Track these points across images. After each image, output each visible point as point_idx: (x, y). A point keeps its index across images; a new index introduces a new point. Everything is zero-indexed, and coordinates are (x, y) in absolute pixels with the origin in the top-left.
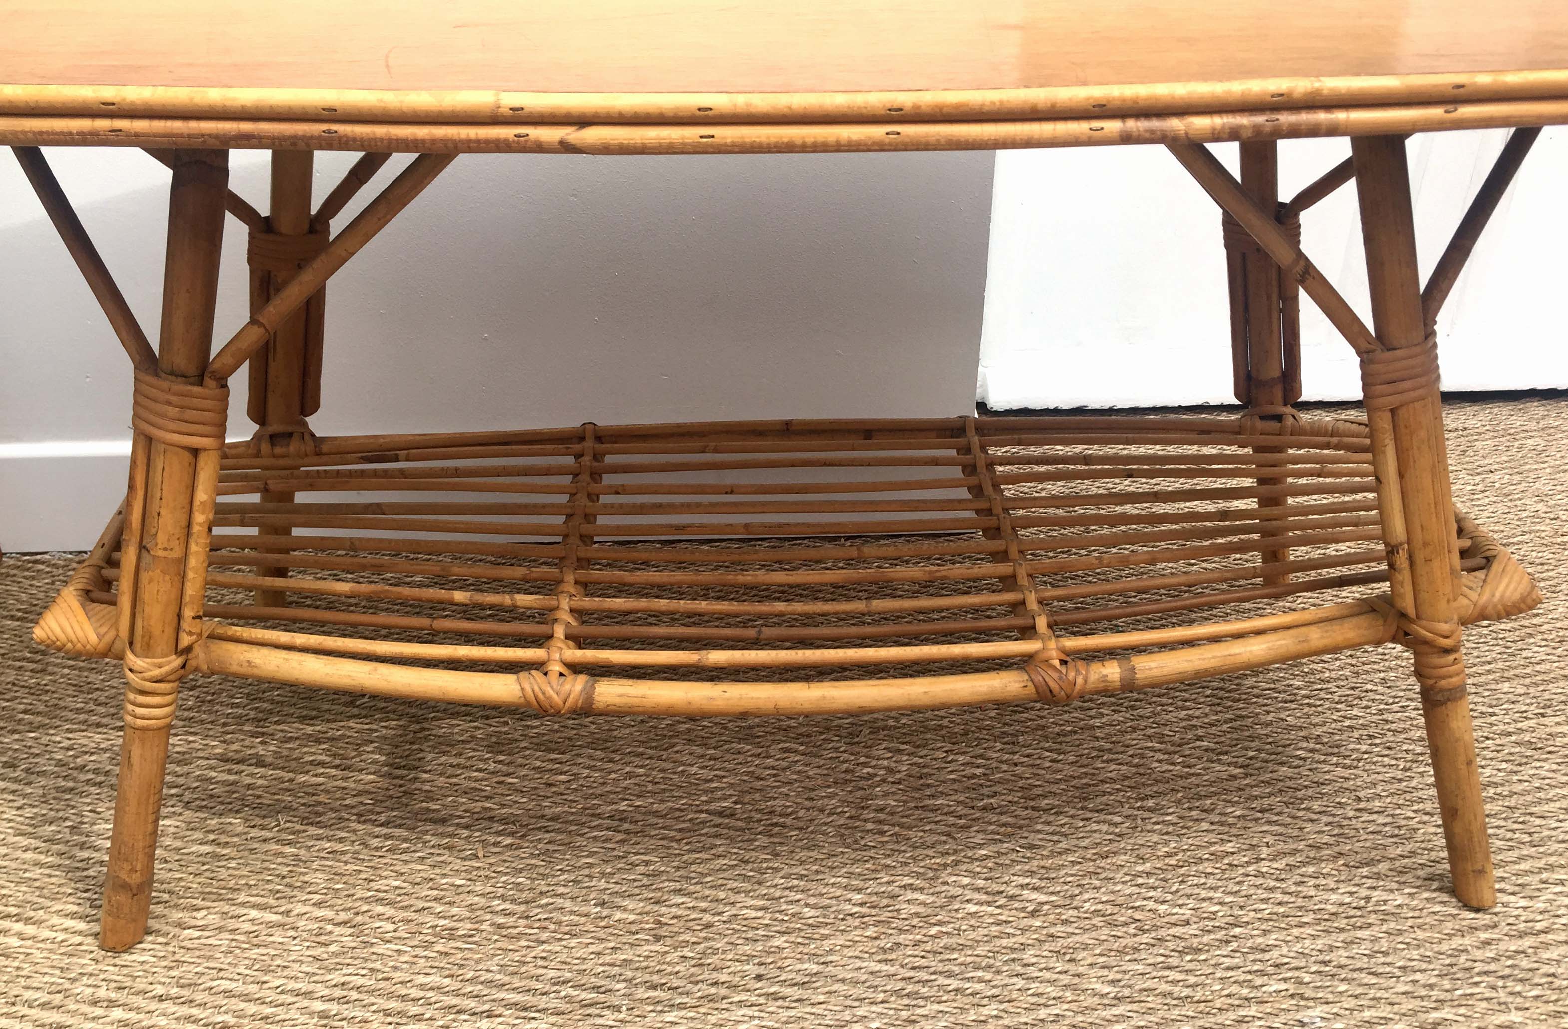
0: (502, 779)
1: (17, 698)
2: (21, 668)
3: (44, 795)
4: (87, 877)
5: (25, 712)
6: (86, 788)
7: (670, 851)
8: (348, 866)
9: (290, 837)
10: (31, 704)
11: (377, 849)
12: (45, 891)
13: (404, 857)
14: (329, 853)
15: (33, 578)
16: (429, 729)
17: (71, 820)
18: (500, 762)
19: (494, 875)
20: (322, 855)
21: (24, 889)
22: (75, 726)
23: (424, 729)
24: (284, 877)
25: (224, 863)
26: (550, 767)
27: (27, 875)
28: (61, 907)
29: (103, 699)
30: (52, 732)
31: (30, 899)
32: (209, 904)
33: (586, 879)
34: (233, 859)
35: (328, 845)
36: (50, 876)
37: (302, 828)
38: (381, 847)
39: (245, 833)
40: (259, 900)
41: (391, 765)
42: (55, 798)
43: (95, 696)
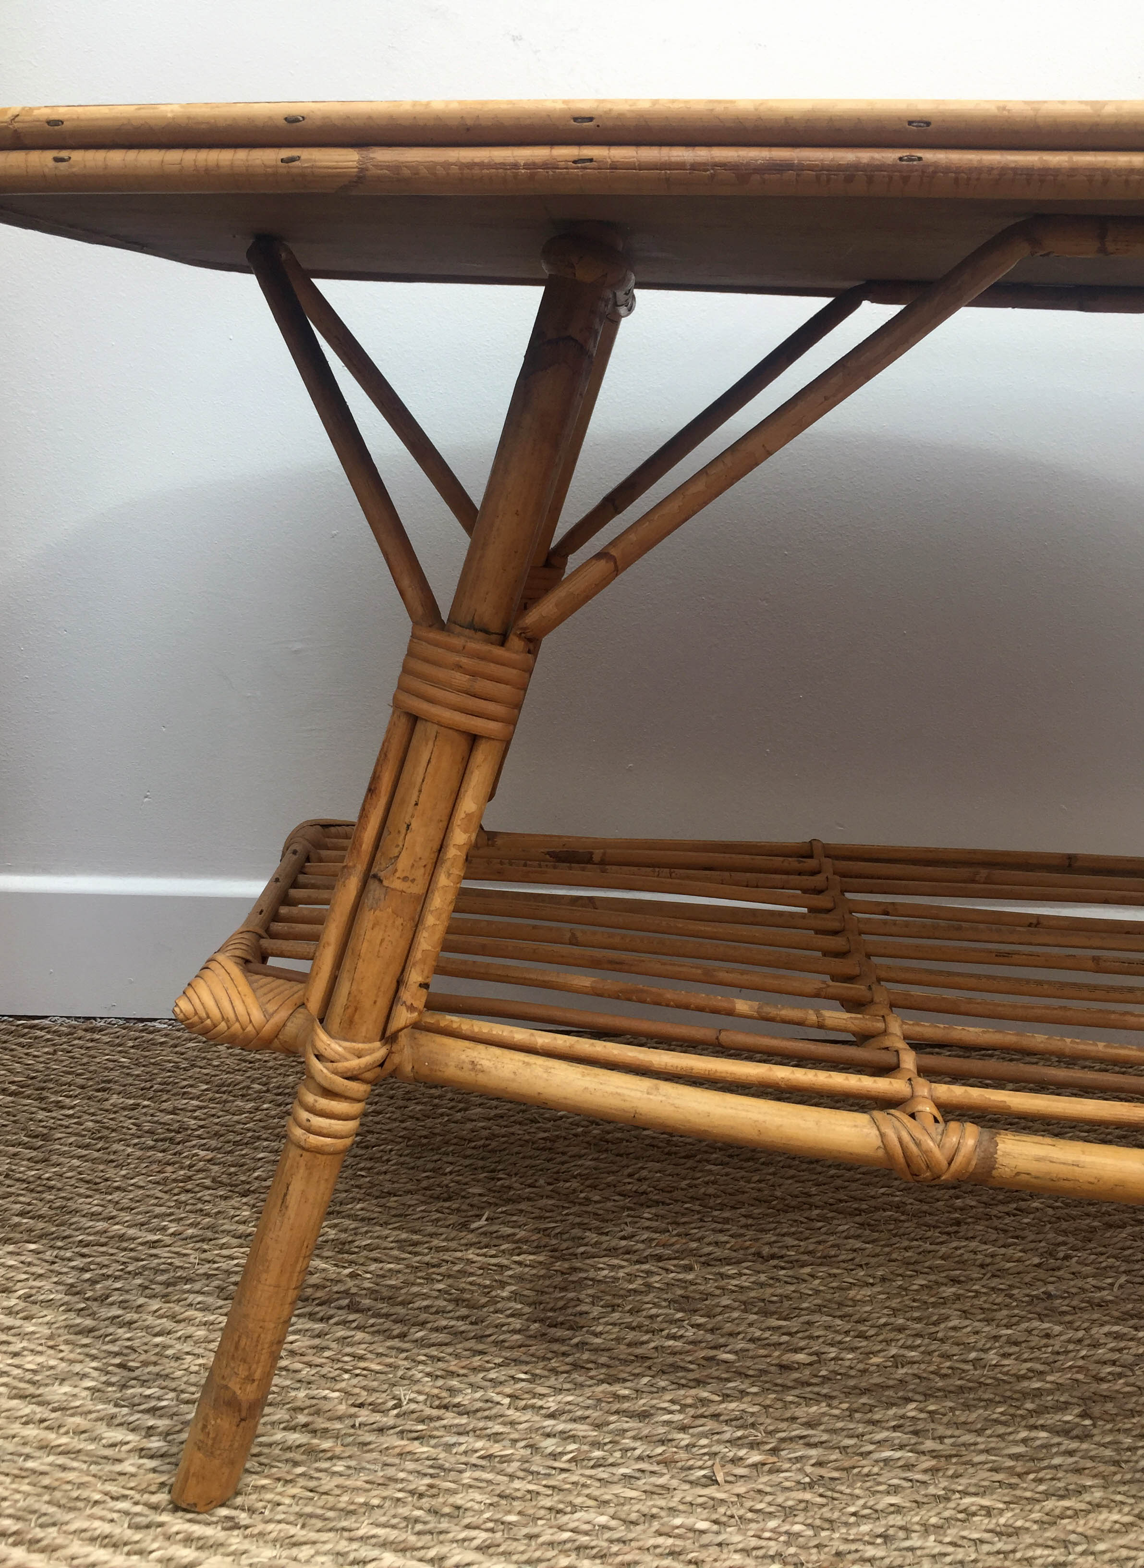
0: (712, 1353)
1: (10, 1194)
2: (15, 1155)
3: (51, 1337)
4: (121, 1474)
5: (21, 1214)
6: (111, 1330)
7: (1018, 1493)
8: (517, 1484)
9: (420, 1427)
10: (29, 1204)
11: (554, 1456)
12: (58, 1494)
13: (600, 1473)
14: (482, 1457)
15: (30, 1046)
16: (581, 1270)
17: (93, 1379)
18: (698, 1326)
19: (750, 1515)
20: (473, 1460)
21: (26, 1488)
22: (91, 1238)
23: (575, 1270)
24: (421, 1496)
25: (325, 1465)
26: (775, 1338)
27: (30, 1464)
28: (85, 1524)
29: (125, 1202)
30: (60, 1244)
31: (36, 1506)
32: (313, 1536)
33: (901, 1534)
34: (340, 1458)
35: (479, 1444)
36: (64, 1468)
37: (435, 1412)
38: (562, 1454)
39: (351, 1416)
40: (392, 1534)
41: (542, 1321)
42: (67, 1342)
43: (116, 1196)
